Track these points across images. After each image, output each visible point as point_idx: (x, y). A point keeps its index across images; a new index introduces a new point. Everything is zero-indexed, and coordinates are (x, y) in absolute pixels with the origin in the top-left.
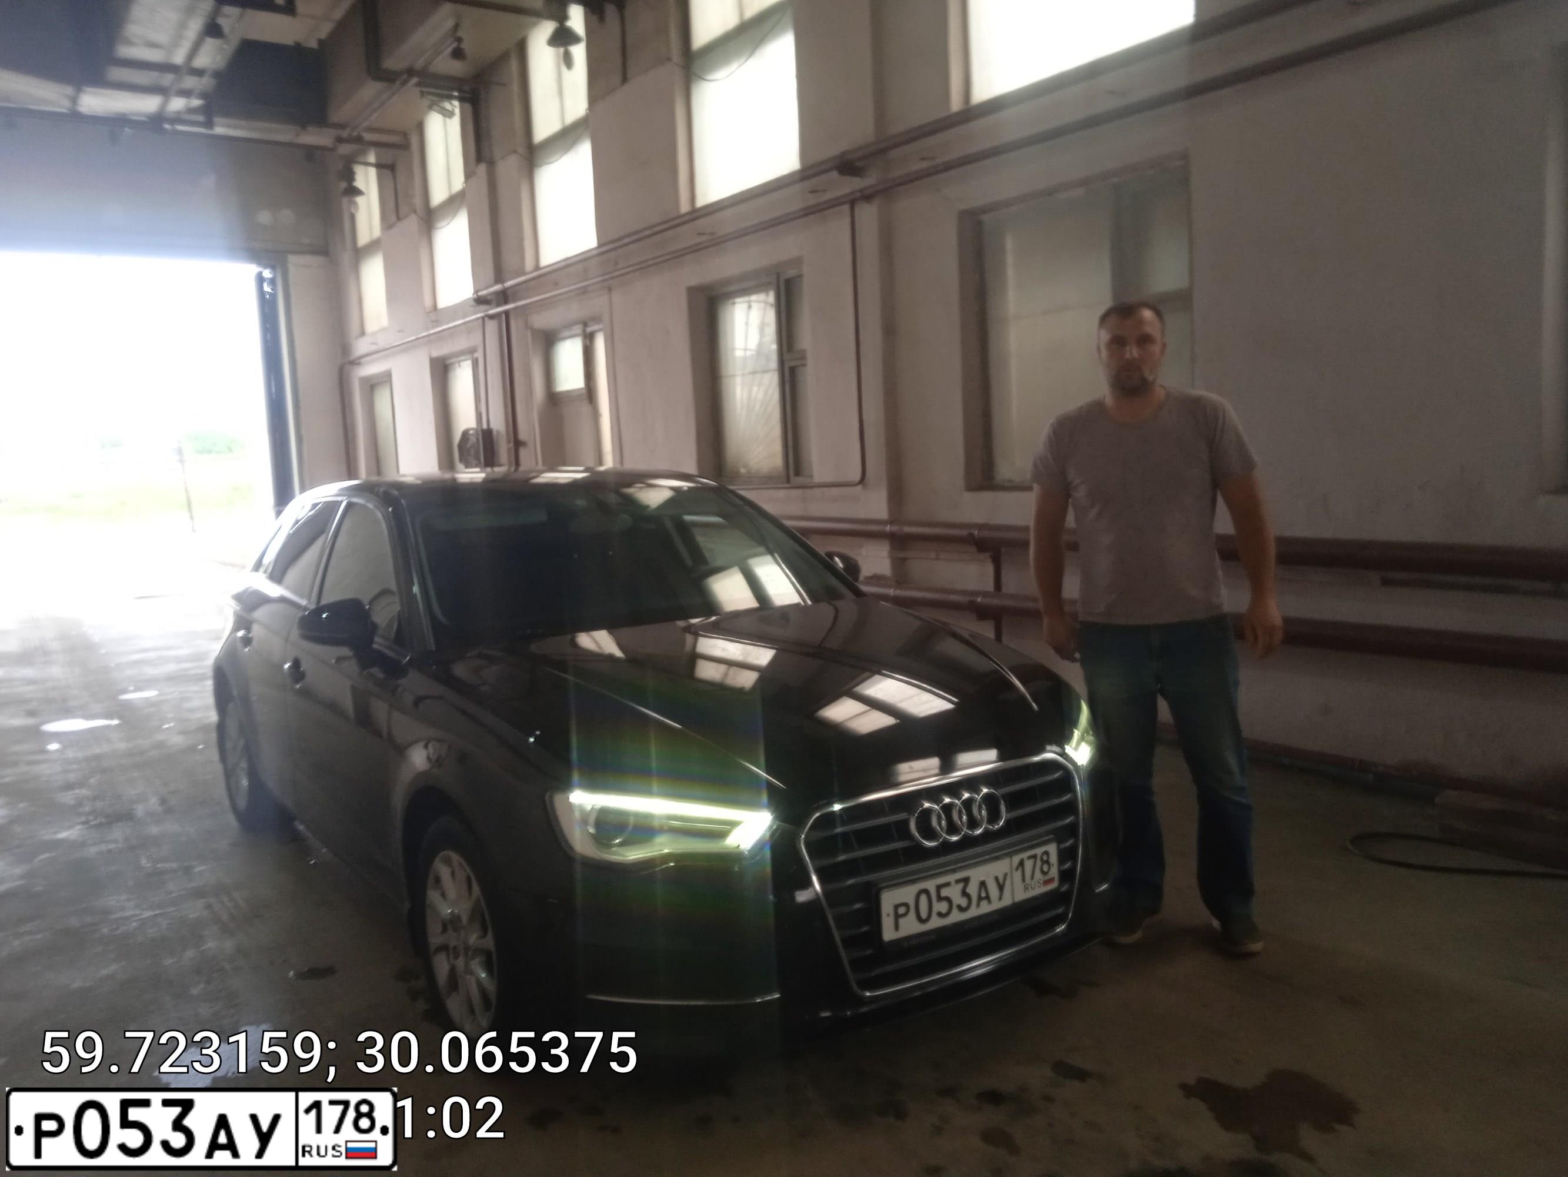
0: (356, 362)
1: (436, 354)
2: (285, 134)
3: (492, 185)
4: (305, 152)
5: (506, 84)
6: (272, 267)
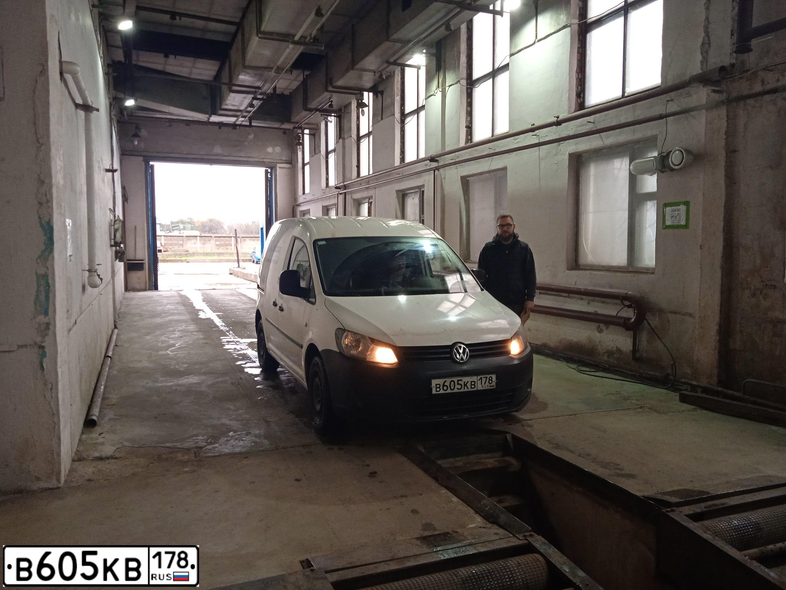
0: (299, 205)
1: (324, 205)
2: (277, 125)
3: (344, 147)
4: (284, 131)
5: (350, 113)
6: (272, 168)
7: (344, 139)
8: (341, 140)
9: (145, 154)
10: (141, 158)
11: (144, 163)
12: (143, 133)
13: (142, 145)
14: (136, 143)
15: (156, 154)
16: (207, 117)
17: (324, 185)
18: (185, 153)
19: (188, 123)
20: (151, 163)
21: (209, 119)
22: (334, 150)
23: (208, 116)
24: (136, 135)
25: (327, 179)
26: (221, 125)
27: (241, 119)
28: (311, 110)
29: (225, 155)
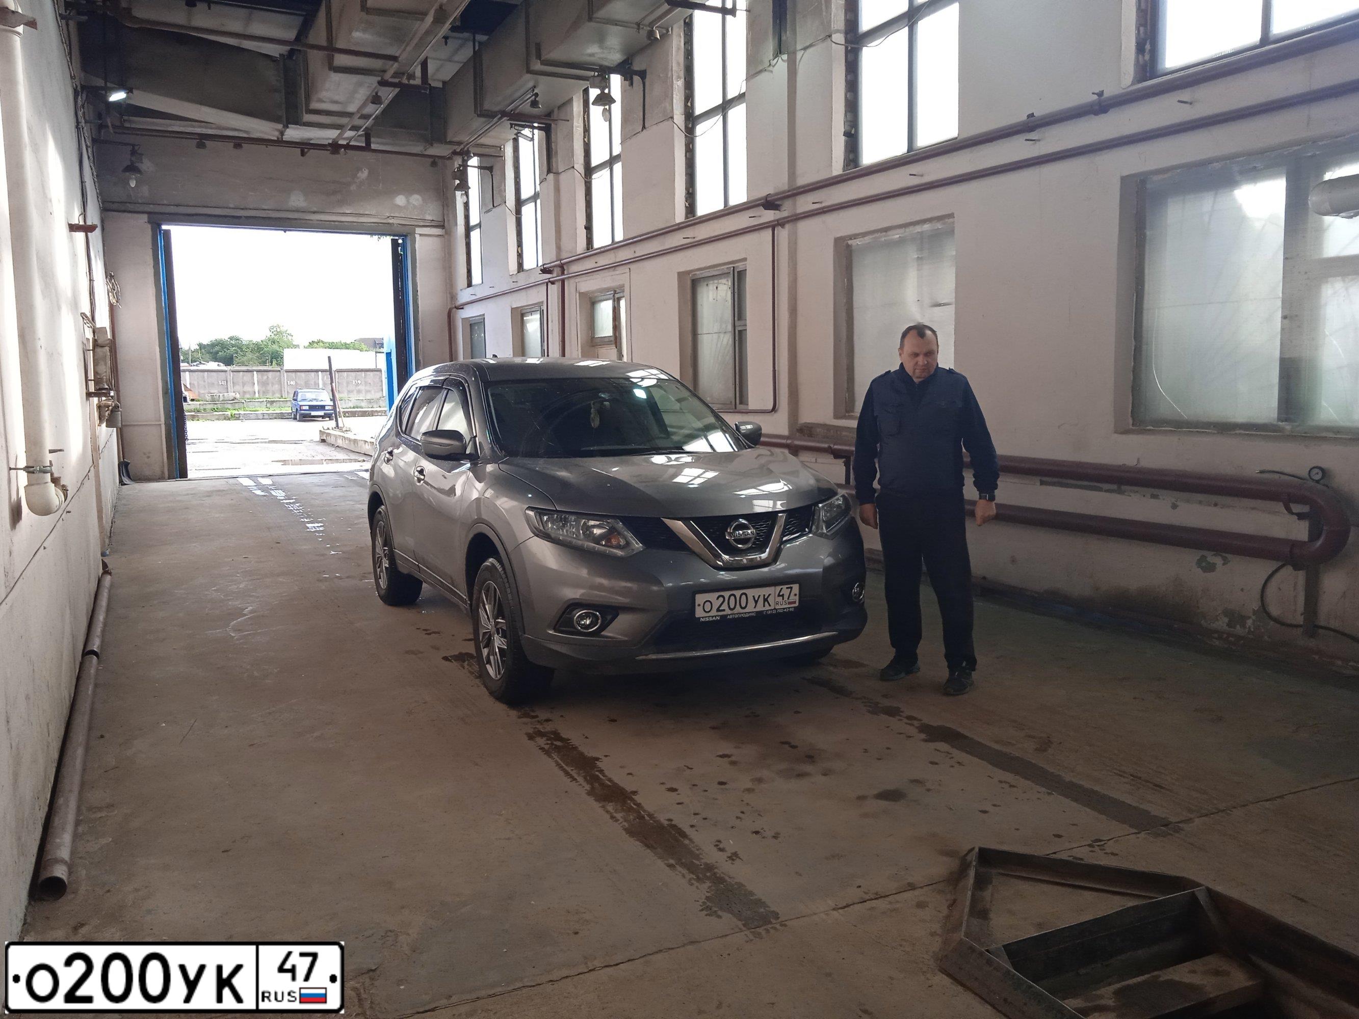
0: (461, 307)
1: (515, 305)
2: (417, 149)
3: (557, 189)
4: (431, 160)
5: (569, 120)
6: (404, 236)
7: (557, 174)
8: (551, 176)
9: (151, 208)
10: (145, 217)
11: (149, 226)
12: (146, 165)
13: (145, 190)
14: (133, 184)
15: (172, 209)
16: (277, 130)
17: (513, 266)
18: (231, 206)
19: (238, 142)
20: (164, 227)
21: (282, 133)
22: (534, 198)
23: (280, 126)
24: (132, 168)
25: (520, 255)
26: (304, 147)
27: (349, 134)
28: (489, 115)
29: (312, 210)
